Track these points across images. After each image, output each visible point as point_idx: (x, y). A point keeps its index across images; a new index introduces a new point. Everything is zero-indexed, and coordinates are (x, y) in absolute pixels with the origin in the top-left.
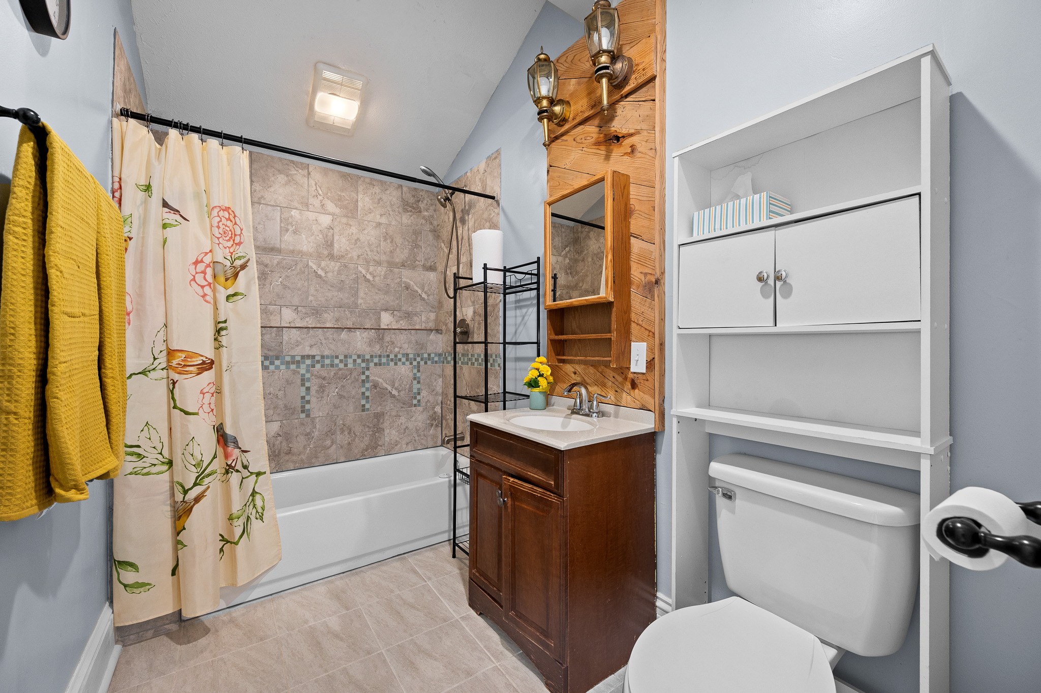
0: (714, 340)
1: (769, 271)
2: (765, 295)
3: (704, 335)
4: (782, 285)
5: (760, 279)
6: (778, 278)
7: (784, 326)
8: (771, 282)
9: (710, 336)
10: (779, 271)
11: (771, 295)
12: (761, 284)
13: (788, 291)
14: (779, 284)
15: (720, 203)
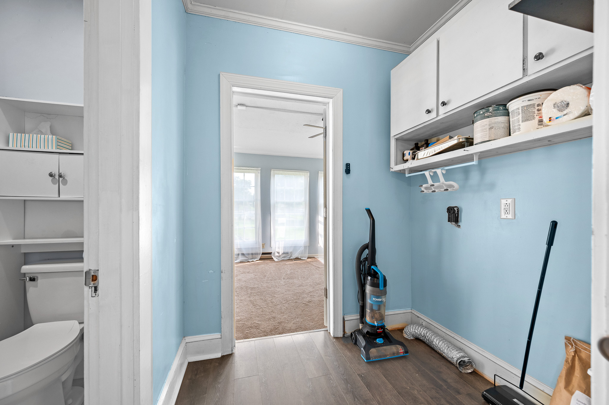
0: (27, 203)
1: (56, 172)
2: (54, 183)
3: (21, 200)
4: (62, 180)
5: (51, 175)
6: (60, 176)
7: (63, 197)
8: (57, 177)
9: (25, 201)
10: (60, 173)
11: (57, 183)
12: (51, 178)
13: (65, 182)
14: (61, 179)
15: (29, 133)
